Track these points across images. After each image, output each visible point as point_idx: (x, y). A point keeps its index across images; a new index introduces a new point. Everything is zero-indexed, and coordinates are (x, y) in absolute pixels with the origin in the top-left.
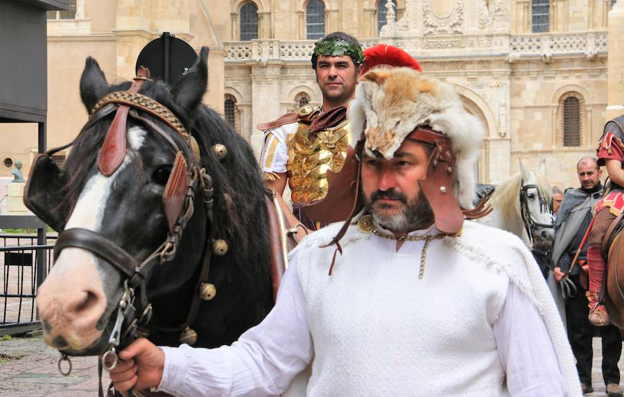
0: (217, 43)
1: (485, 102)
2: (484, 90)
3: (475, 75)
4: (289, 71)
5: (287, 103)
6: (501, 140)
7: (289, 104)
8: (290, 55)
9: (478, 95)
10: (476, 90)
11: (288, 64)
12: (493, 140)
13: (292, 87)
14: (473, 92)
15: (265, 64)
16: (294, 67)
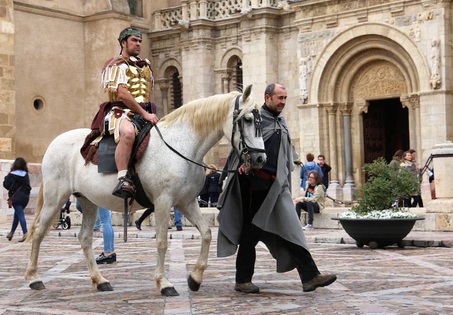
0: (111, 5)
1: (412, 42)
2: (410, 27)
3: (400, 7)
4: (222, 32)
5: (220, 71)
6: (434, 93)
7: (222, 72)
8: (224, 13)
9: (404, 34)
10: (403, 29)
11: (219, 25)
12: (425, 94)
13: (225, 50)
14: (399, 31)
15: (187, 26)
16: (226, 28)
